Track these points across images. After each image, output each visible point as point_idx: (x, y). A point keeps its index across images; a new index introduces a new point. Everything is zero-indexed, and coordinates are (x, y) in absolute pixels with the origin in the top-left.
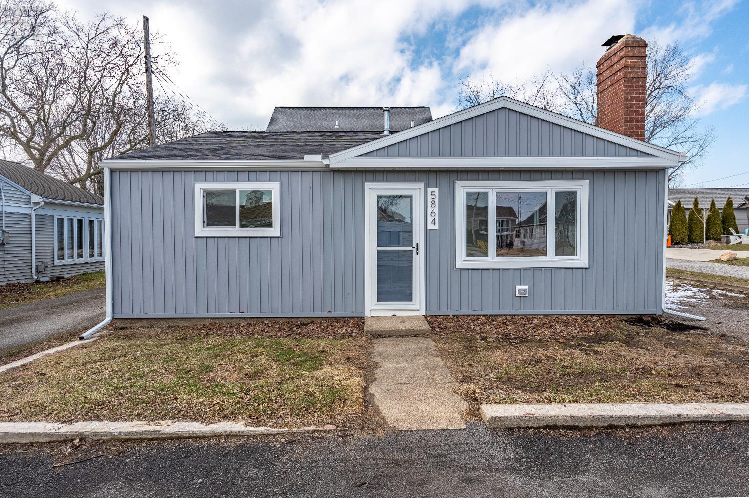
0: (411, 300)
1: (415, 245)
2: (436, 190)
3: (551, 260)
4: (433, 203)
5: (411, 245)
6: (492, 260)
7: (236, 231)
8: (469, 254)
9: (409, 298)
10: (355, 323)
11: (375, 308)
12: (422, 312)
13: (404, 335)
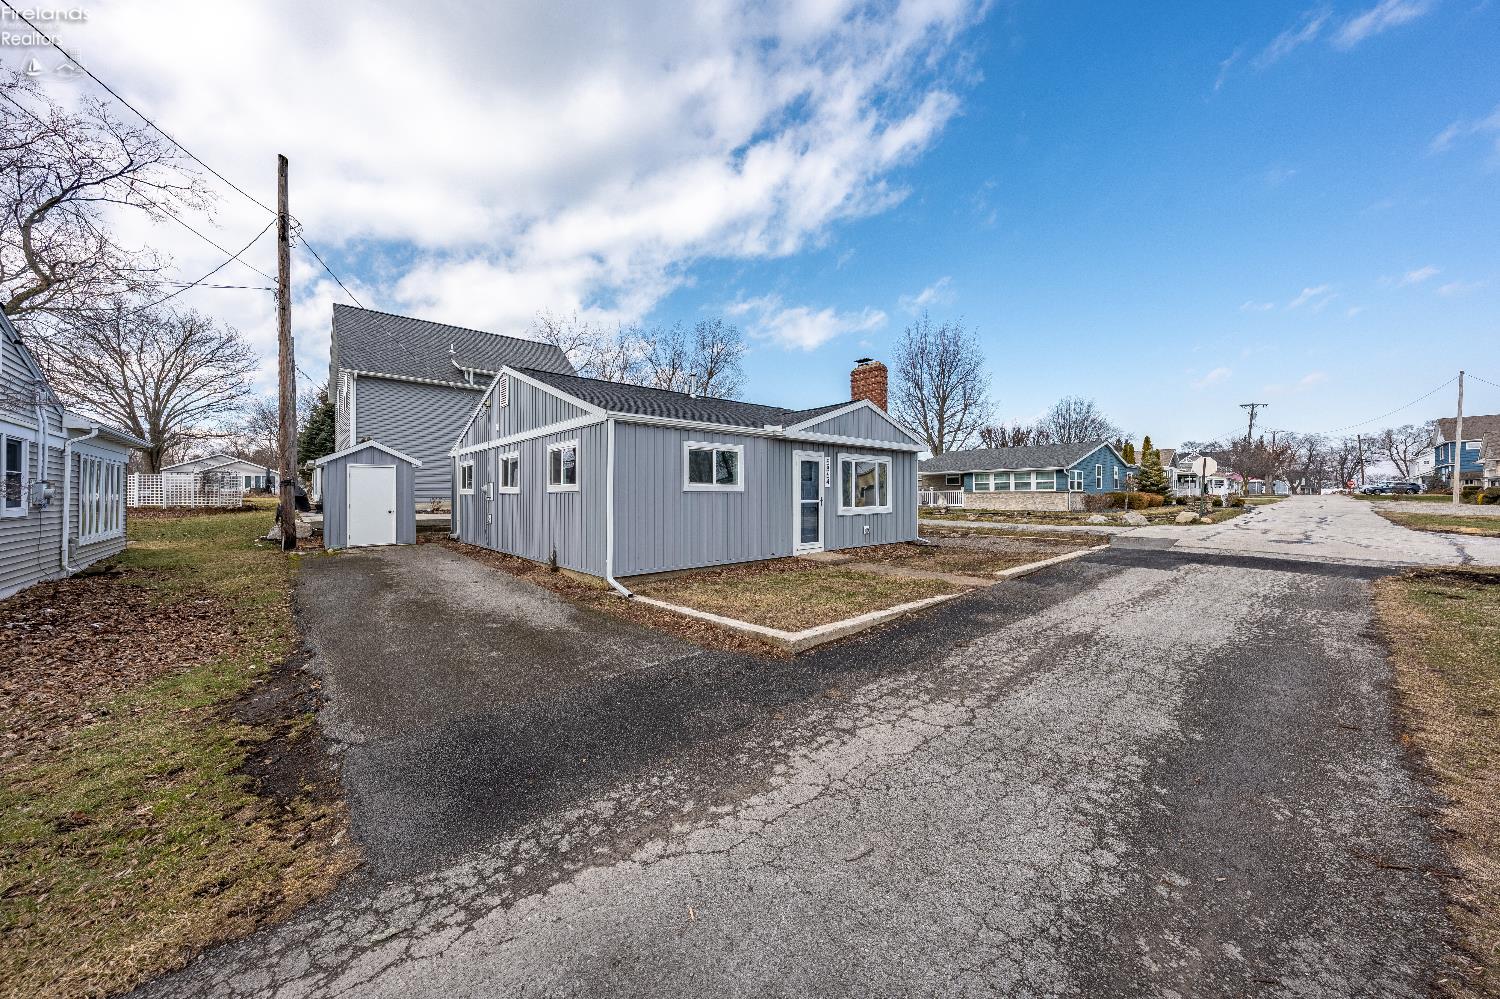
0: (818, 541)
1: (819, 499)
2: (829, 459)
3: (877, 509)
4: (828, 468)
6: (854, 510)
7: (714, 487)
8: (844, 505)
9: (816, 539)
10: (797, 560)
11: (799, 548)
12: (823, 549)
13: (845, 562)
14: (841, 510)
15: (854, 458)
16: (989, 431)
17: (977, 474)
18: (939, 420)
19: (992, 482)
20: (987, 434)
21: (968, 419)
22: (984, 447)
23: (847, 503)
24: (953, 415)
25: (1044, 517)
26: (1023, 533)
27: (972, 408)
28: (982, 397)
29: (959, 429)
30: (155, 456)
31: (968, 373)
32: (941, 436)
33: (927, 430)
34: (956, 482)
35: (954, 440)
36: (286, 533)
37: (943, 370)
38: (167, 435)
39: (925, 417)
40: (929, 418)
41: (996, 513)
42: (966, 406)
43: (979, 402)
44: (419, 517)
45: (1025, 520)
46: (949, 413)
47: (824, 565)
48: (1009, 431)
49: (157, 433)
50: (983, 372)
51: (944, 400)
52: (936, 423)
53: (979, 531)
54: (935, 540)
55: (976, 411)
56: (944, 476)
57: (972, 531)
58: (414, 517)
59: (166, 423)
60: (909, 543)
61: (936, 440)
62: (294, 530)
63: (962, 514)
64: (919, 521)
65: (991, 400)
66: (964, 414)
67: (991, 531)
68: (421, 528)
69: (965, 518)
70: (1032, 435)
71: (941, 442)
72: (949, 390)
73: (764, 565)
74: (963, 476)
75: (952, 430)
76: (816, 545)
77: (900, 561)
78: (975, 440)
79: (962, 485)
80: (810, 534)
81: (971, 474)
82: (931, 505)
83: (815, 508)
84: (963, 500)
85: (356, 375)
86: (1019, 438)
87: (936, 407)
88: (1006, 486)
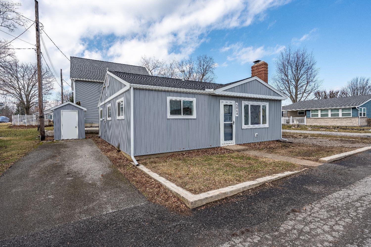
0: (232, 140)
1: (233, 122)
2: (237, 103)
3: (261, 126)
4: (237, 108)
5: (232, 121)
6: (250, 126)
7: (182, 116)
8: (245, 124)
9: (232, 139)
10: (221, 149)
11: (223, 143)
12: (235, 144)
13: (244, 150)
14: (244, 127)
15: (250, 103)
16: (319, 93)
17: (312, 111)
18: (295, 89)
19: (319, 113)
20: (318, 94)
21: (309, 88)
22: (316, 99)
23: (246, 123)
24: (302, 86)
25: (345, 129)
26: (335, 137)
27: (311, 83)
28: (315, 79)
29: (304, 92)
30: (27, 109)
31: (308, 69)
32: (296, 95)
33: (290, 93)
34: (302, 114)
35: (302, 96)
36: (41, 134)
37: (297, 68)
38: (31, 103)
39: (289, 88)
40: (291, 88)
41: (322, 127)
42: (308, 82)
43: (314, 80)
44: (86, 129)
45: (336, 130)
46: (300, 86)
47: (233, 151)
48: (328, 92)
49: (28, 102)
50: (315, 67)
51: (298, 81)
52: (294, 91)
53: (313, 135)
54: (291, 140)
55: (312, 84)
56: (297, 111)
57: (310, 135)
58: (84, 129)
59: (30, 99)
60: (277, 141)
61: (294, 97)
62: (44, 134)
63: (305, 128)
64: (282, 130)
65: (319, 79)
66: (307, 86)
67: (319, 135)
68: (87, 133)
69: (306, 129)
70: (339, 94)
71: (296, 98)
72: (300, 76)
73: (205, 151)
74: (306, 111)
75: (301, 92)
76: (230, 142)
77: (271, 150)
78: (312, 97)
79: (305, 115)
80: (229, 136)
81: (310, 110)
82: (291, 123)
83: (231, 126)
84: (306, 121)
85: (75, 80)
86: (333, 95)
87: (294, 83)
88: (327, 115)
